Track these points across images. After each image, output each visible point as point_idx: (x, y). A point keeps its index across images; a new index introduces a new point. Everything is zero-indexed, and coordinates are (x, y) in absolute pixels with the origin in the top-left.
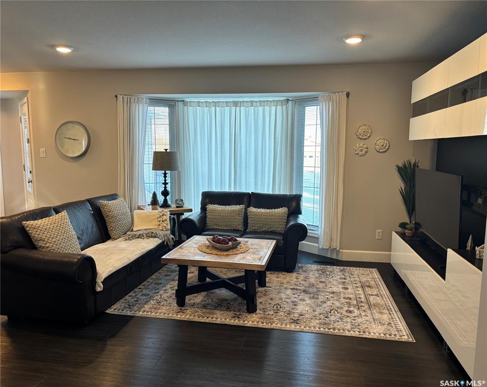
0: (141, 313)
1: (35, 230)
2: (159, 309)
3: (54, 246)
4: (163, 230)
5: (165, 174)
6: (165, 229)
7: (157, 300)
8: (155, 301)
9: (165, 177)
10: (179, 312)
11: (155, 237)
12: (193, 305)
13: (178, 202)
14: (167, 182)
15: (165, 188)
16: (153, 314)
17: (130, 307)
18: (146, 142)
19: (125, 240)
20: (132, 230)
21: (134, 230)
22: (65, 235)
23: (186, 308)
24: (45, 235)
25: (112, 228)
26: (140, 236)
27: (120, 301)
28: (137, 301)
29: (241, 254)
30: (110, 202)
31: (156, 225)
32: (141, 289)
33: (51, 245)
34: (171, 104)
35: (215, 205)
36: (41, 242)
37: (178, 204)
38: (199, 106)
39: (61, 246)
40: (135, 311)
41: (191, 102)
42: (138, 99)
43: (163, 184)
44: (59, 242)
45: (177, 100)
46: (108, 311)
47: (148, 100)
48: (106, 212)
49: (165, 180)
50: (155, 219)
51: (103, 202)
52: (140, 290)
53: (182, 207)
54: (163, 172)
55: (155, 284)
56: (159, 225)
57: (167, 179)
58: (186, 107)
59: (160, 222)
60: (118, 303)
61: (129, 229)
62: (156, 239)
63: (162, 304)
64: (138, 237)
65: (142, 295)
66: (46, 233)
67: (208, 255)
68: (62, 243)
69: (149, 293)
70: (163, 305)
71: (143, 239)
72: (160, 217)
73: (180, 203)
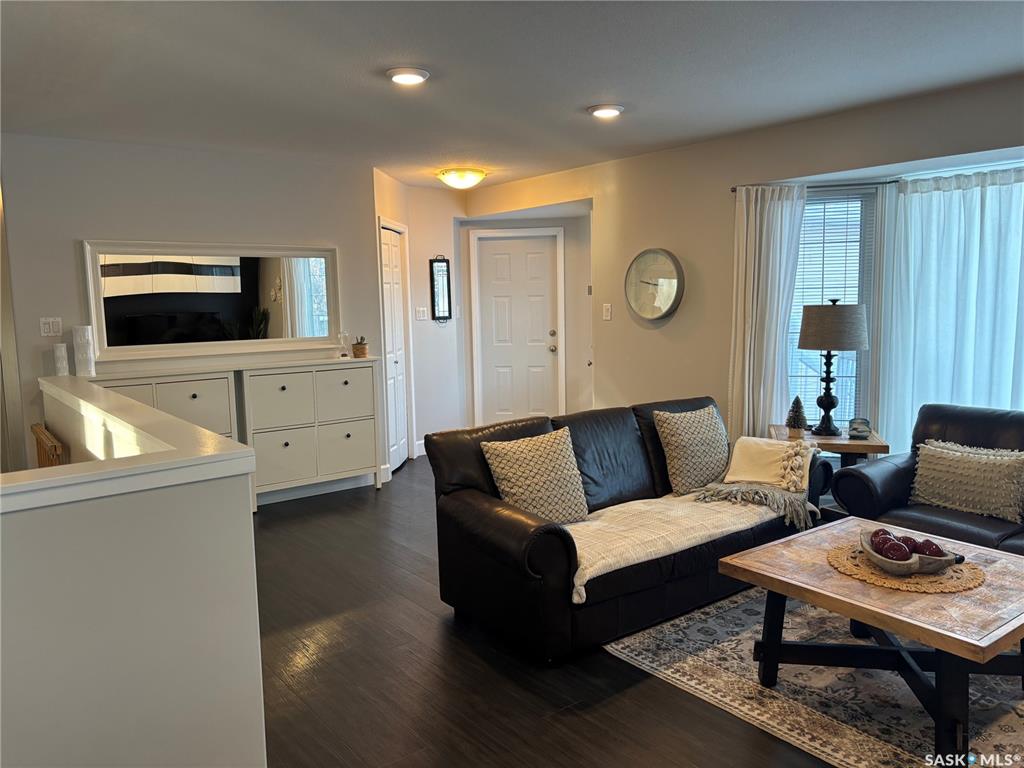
0: (669, 672)
1: (499, 459)
2: (713, 676)
3: (527, 493)
4: (788, 489)
5: (829, 357)
6: (792, 489)
7: (722, 652)
8: (717, 653)
9: (828, 364)
10: (751, 698)
11: (760, 503)
12: (796, 692)
13: (855, 426)
14: (832, 375)
15: (828, 389)
16: (693, 683)
17: (657, 650)
18: (798, 284)
19: (695, 500)
20: (722, 481)
21: (726, 481)
22: (553, 474)
23: (775, 694)
24: (513, 470)
25: (674, 470)
26: (728, 497)
27: (647, 631)
28: (681, 641)
29: (937, 597)
30: (678, 415)
31: (776, 475)
32: (708, 614)
33: (521, 490)
34: (866, 193)
35: (949, 445)
36: (505, 482)
37: (854, 429)
38: (938, 189)
39: (540, 495)
40: (660, 665)
41: (915, 182)
42: (781, 189)
43: (822, 380)
44: (538, 488)
45: (884, 180)
46: (608, 648)
47: (806, 190)
48: (665, 435)
49: (828, 372)
50: (776, 461)
51: (661, 413)
52: (703, 617)
53: (865, 438)
54: (825, 352)
55: (744, 611)
56: (783, 477)
57: (832, 368)
58: (902, 195)
59: (785, 470)
60: (640, 634)
61: (717, 477)
62: (764, 509)
63: (727, 664)
64: (726, 498)
65: (699, 630)
66: (516, 466)
67: (839, 576)
68: (543, 490)
69: (717, 628)
70: (727, 669)
71: (734, 503)
72: (789, 457)
73: (862, 428)
